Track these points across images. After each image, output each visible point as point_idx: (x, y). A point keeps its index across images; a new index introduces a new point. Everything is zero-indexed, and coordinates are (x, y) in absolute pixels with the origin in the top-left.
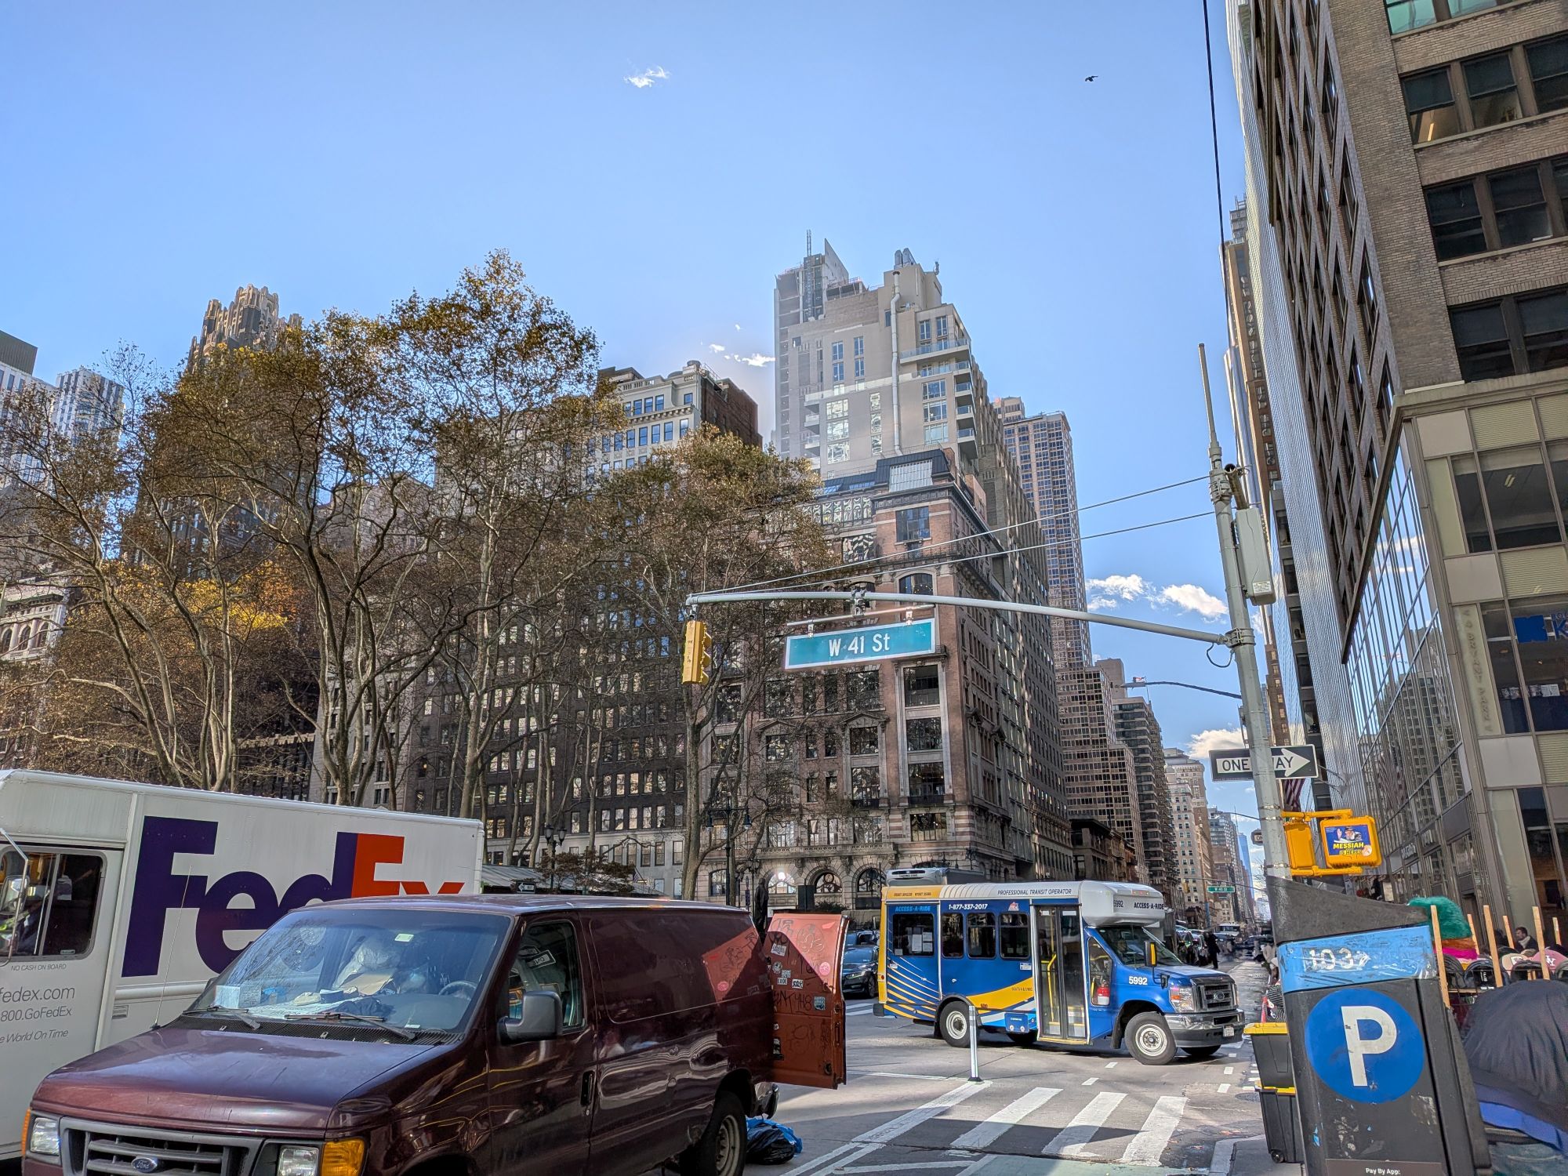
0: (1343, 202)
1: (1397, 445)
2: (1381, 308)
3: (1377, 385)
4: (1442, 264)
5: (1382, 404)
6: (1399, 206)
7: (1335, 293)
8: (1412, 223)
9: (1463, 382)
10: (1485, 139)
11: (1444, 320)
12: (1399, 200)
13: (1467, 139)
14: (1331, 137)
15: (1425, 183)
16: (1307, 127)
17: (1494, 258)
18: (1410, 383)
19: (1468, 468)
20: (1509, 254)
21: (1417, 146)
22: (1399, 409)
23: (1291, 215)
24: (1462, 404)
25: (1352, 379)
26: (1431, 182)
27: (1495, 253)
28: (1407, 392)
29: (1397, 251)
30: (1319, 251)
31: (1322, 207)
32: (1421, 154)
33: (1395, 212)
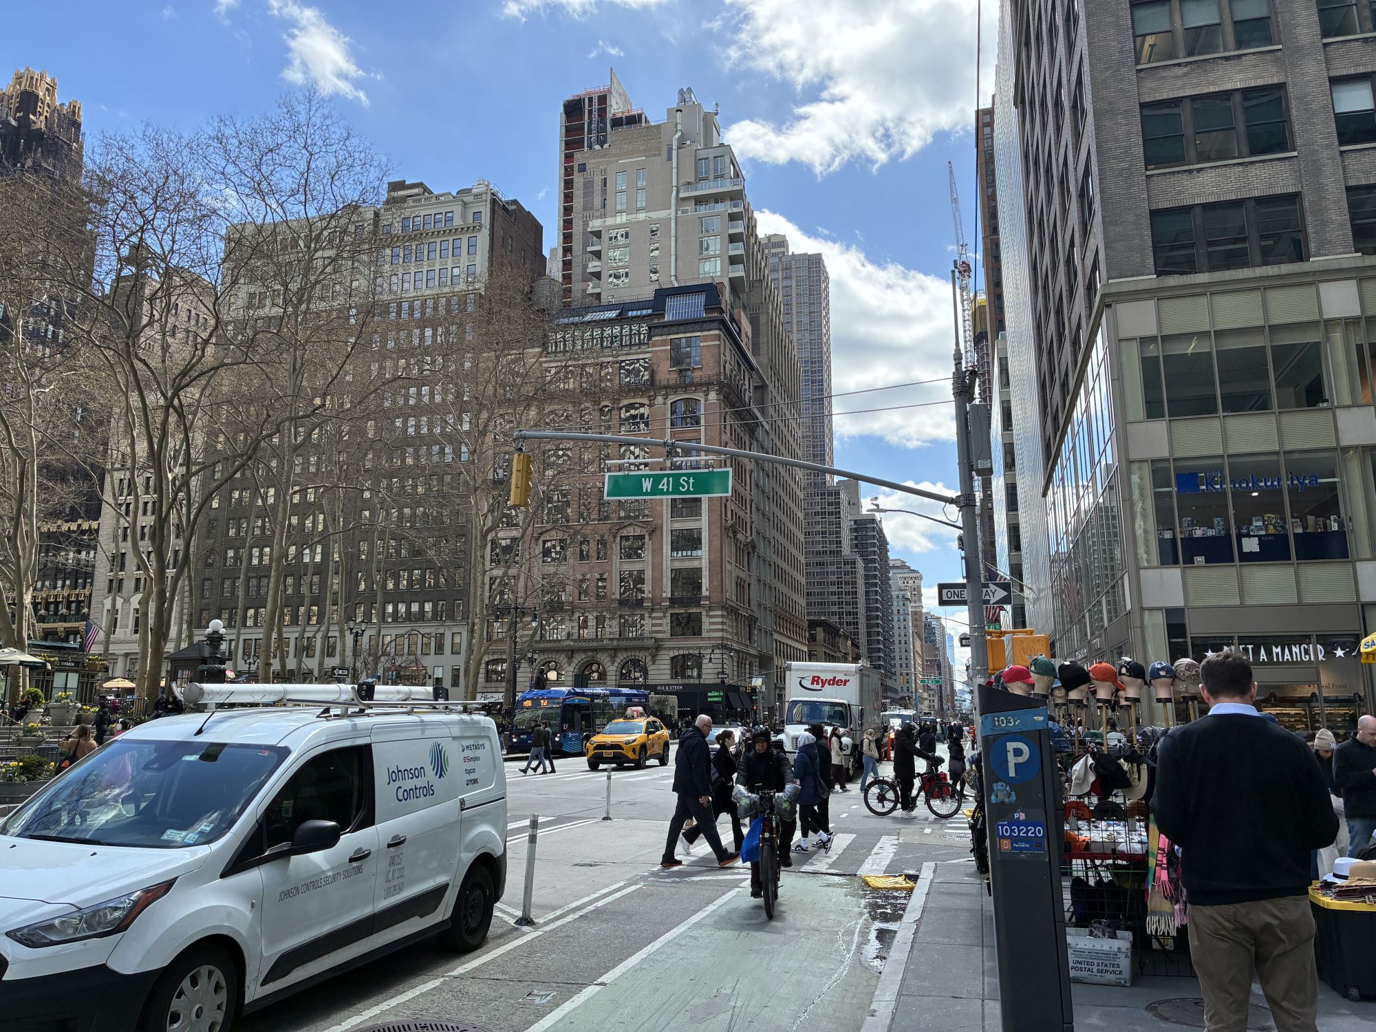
0: (1074, 107)
1: (1099, 325)
2: (1097, 206)
3: (1088, 270)
4: (1149, 173)
5: (1090, 288)
6: (1119, 119)
7: (1062, 182)
8: (1129, 133)
9: (1155, 276)
10: (1193, 66)
11: (1146, 222)
12: (1119, 114)
13: (1179, 65)
14: (1070, 46)
15: (1142, 101)
16: (1052, 30)
17: (1190, 171)
18: (1114, 274)
19: (1152, 350)
20: (1202, 169)
21: (1139, 67)
22: (1103, 296)
23: (1032, 103)
24: (1153, 295)
25: (1069, 260)
26: (1147, 100)
27: (1191, 167)
28: (1110, 281)
29: (1114, 159)
30: (1053, 142)
31: (1058, 103)
32: (1141, 75)
33: (1115, 124)
